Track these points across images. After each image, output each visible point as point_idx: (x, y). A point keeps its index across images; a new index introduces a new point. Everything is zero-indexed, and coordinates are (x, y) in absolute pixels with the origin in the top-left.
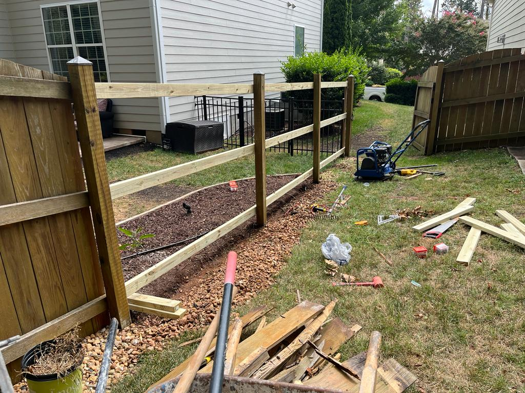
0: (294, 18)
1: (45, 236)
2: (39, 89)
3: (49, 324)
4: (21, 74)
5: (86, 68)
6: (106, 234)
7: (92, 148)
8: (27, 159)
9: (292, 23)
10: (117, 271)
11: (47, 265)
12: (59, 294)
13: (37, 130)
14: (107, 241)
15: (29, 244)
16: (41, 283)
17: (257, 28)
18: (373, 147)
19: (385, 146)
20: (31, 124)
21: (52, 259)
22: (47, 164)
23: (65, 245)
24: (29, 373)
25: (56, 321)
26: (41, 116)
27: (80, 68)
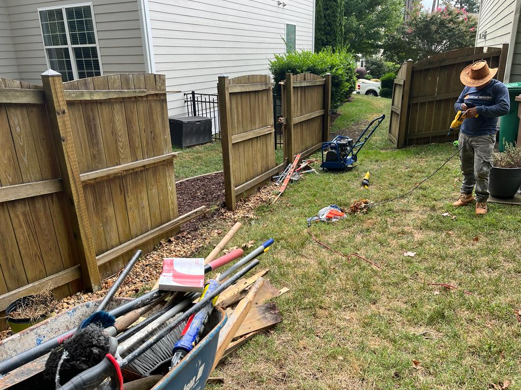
0: (285, 16)
1: (26, 214)
2: (18, 96)
3: (31, 285)
4: (3, 85)
5: (56, 78)
6: (77, 214)
7: (63, 143)
8: (9, 153)
9: (283, 22)
10: (88, 244)
11: (28, 238)
12: (39, 262)
13: (17, 129)
14: (79, 219)
15: (13, 220)
16: (23, 252)
17: (247, 27)
18: (336, 141)
19: (347, 140)
20: (12, 124)
21: (32, 233)
22: (26, 156)
23: (43, 222)
24: (11, 317)
25: (36, 283)
26: (20, 117)
27: (50, 79)
